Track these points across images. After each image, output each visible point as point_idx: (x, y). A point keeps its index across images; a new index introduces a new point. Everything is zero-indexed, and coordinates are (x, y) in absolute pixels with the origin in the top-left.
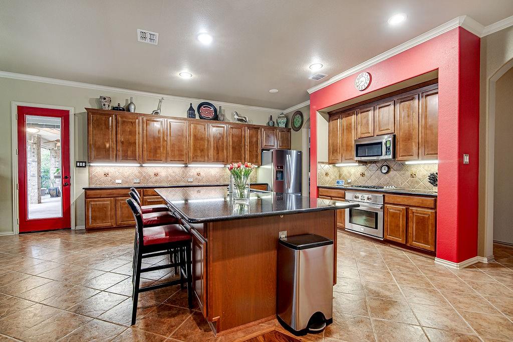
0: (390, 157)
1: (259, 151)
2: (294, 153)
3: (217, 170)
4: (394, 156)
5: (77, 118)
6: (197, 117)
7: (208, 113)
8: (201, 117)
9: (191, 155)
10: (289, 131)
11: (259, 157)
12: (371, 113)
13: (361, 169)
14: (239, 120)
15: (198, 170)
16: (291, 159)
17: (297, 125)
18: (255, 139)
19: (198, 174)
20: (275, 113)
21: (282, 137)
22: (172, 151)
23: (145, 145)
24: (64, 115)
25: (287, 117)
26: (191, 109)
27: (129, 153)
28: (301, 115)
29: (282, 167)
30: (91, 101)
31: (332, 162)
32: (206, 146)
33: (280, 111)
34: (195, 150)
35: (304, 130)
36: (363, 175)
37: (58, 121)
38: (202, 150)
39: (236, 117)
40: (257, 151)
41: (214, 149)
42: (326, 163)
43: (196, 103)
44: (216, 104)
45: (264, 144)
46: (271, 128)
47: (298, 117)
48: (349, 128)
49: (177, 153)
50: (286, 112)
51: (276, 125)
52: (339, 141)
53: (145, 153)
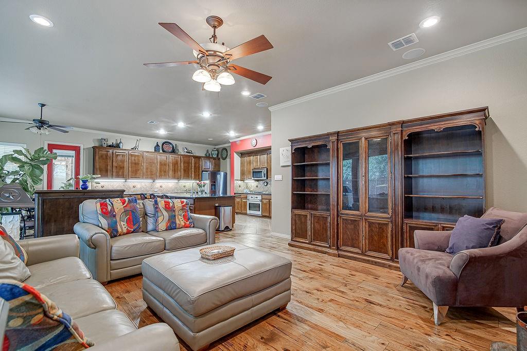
0: (265, 178)
1: (200, 172)
2: (222, 174)
3: (173, 184)
4: (267, 178)
5: (85, 151)
6: (161, 151)
7: (168, 148)
8: (163, 151)
9: (158, 174)
10: (219, 159)
11: (200, 176)
12: (259, 156)
13: (256, 183)
14: (187, 152)
15: (161, 184)
16: (220, 178)
17: (224, 156)
18: (197, 165)
19: (161, 187)
20: (210, 148)
21: (215, 163)
22: (147, 172)
23: (130, 169)
24: (77, 149)
25: (218, 150)
26: (158, 145)
27: (120, 173)
28: (226, 150)
29: (215, 182)
30: (94, 140)
31: (242, 180)
32: (167, 169)
33: (214, 147)
34: (160, 171)
35: (228, 160)
36: (257, 186)
37: (73, 153)
38: (165, 172)
39: (186, 150)
40: (199, 172)
41: (172, 171)
42: (239, 180)
43: (160, 142)
44: (174, 143)
45: (203, 167)
46: (208, 157)
47: (224, 152)
48: (250, 162)
49: (149, 173)
50: (217, 147)
51: (211, 156)
52: (245, 169)
53: (130, 173)
